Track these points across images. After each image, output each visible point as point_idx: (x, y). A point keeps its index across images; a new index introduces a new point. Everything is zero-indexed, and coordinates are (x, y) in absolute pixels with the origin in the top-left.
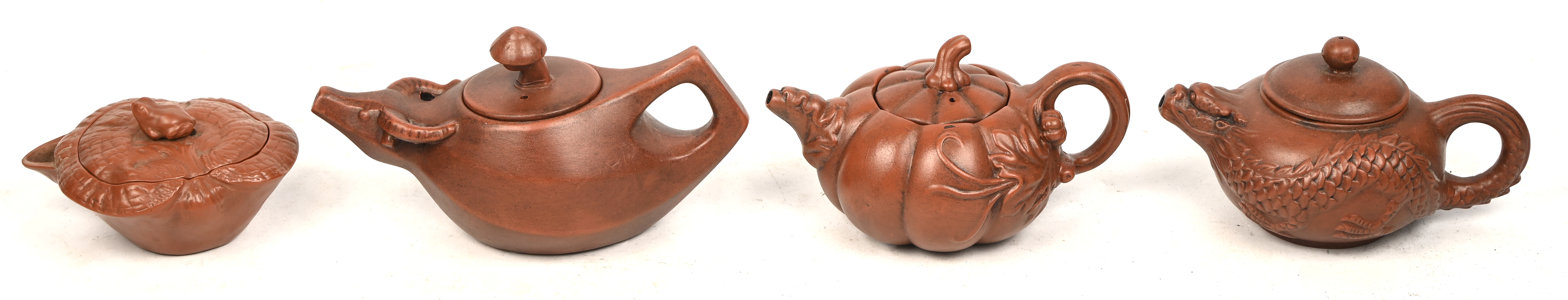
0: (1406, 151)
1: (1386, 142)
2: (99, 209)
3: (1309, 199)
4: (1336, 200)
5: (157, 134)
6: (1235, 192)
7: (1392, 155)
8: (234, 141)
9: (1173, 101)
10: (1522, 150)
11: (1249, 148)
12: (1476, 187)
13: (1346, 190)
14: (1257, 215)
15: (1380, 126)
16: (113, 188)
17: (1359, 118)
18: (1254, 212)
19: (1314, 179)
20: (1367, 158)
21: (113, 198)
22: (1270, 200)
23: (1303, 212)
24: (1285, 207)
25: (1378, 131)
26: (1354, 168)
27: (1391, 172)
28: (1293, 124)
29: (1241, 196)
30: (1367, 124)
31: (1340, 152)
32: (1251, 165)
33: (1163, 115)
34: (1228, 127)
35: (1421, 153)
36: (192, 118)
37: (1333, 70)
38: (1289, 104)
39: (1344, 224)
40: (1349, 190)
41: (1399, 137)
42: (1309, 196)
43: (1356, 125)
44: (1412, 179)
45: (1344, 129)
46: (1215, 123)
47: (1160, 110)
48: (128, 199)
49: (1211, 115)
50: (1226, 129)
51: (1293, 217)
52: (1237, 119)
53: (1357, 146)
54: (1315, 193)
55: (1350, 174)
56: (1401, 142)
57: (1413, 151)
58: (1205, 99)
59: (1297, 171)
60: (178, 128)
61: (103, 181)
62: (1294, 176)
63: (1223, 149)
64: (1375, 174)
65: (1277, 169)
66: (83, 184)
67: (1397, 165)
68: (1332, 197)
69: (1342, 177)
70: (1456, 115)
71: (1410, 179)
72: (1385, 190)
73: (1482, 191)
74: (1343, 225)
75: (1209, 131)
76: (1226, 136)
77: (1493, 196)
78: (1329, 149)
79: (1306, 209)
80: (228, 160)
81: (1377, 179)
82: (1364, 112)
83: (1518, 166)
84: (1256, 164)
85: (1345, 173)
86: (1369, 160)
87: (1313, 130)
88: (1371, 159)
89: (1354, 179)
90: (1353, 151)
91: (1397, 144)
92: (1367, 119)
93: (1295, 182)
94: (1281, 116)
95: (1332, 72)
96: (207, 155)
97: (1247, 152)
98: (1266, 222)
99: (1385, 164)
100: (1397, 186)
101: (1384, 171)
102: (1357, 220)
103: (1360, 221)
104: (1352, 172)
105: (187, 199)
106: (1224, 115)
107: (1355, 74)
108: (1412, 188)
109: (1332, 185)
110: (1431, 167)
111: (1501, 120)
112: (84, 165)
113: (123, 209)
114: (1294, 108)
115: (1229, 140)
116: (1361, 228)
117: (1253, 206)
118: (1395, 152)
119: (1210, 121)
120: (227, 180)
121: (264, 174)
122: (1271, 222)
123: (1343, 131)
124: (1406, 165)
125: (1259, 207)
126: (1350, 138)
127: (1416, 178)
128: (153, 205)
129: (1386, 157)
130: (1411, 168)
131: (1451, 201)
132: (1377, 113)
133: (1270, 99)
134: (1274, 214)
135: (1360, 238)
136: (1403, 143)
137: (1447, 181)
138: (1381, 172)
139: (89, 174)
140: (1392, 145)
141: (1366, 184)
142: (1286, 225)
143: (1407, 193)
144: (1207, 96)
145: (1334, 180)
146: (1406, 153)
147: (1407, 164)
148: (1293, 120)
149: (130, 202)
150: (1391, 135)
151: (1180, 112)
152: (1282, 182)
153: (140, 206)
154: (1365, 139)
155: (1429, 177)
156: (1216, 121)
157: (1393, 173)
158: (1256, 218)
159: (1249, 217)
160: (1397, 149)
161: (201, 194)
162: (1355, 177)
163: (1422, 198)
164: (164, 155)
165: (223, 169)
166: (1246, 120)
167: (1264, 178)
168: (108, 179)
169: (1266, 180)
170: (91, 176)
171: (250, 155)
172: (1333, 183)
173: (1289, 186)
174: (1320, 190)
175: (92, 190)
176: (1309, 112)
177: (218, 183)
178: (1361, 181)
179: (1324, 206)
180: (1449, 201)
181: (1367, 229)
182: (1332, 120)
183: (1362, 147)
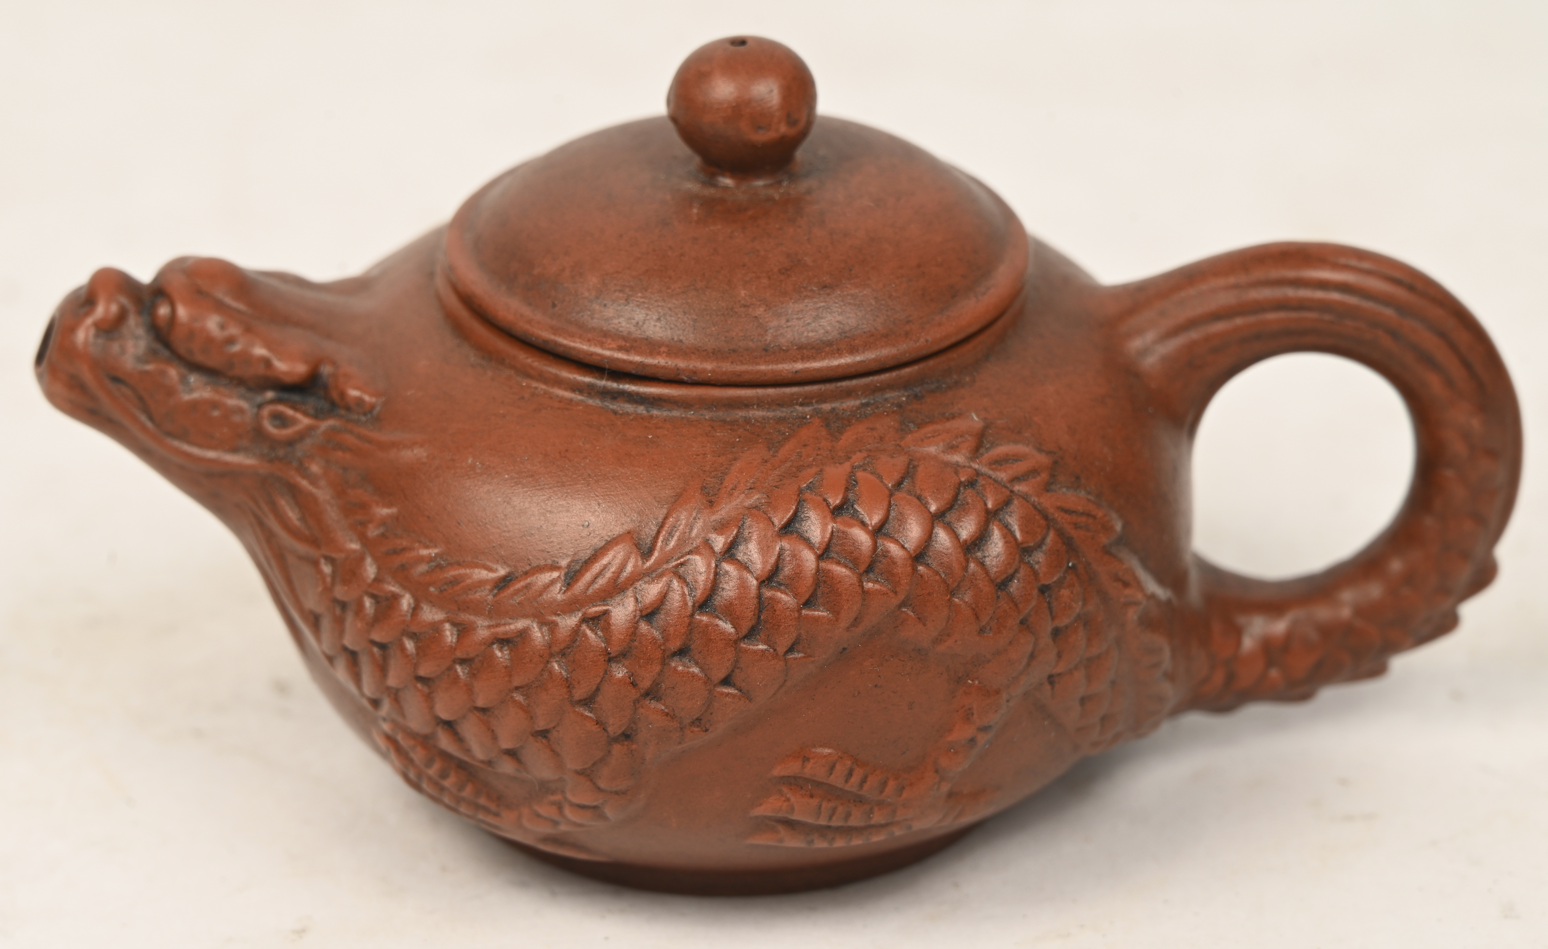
0: (1016, 479)
1: (932, 450)
3: (634, 694)
4: (746, 695)
6: (352, 687)
7: (955, 498)
9: (83, 335)
10: (1492, 454)
11: (390, 505)
12: (1323, 613)
13: (781, 650)
14: (444, 775)
15: (906, 385)
17: (814, 358)
18: (429, 763)
19: (649, 614)
20: (855, 515)
22: (484, 710)
23: (617, 749)
24: (544, 734)
25: (900, 406)
26: (809, 558)
27: (956, 566)
28: (561, 400)
29: (376, 703)
30: (854, 382)
31: (748, 496)
32: (402, 574)
33: (53, 397)
34: (310, 429)
35: (1076, 483)
37: (713, 176)
38: (539, 316)
39: (785, 790)
40: (791, 650)
41: (986, 427)
42: (634, 684)
43: (808, 388)
44: (1044, 590)
45: (760, 403)
46: (258, 417)
47: (40, 377)
49: (240, 382)
50: (301, 436)
51: (580, 773)
52: (343, 395)
53: (814, 470)
54: (657, 668)
55: (790, 585)
56: (993, 445)
57: (1044, 476)
58: (212, 324)
59: (580, 585)
62: (569, 607)
63: (292, 515)
64: (890, 576)
65: (503, 583)
67: (980, 539)
68: (726, 681)
69: (759, 596)
70: (1219, 327)
71: (1035, 592)
72: (937, 641)
73: (1347, 630)
74: (780, 792)
75: (234, 450)
76: (303, 470)
77: (1395, 646)
78: (703, 488)
79: (626, 736)
81: (902, 597)
82: (834, 334)
83: (1479, 519)
84: (423, 568)
85: (769, 579)
86: (863, 524)
87: (638, 417)
88: (874, 519)
89: (808, 604)
90: (800, 492)
91: (976, 452)
92: (846, 360)
93: (576, 632)
94: (512, 367)
95: (710, 180)
97: (383, 522)
98: (482, 801)
99: (929, 538)
100: (984, 620)
101: (927, 565)
102: (838, 767)
103: (850, 774)
104: (798, 574)
106: (288, 379)
107: (803, 186)
108: (1049, 627)
109: (723, 633)
110: (1122, 541)
111: (1394, 334)
114: (555, 330)
115: (313, 480)
116: (859, 800)
117: (425, 741)
118: (971, 483)
119: (241, 411)
122: (499, 799)
123: (759, 413)
124: (1018, 535)
125: (445, 742)
126: (787, 439)
127: (1060, 583)
129: (933, 508)
130: (1039, 546)
131: (1231, 678)
132: (886, 336)
133: (469, 301)
134: (507, 767)
135: (857, 843)
136: (1003, 449)
137: (1210, 599)
138: (915, 570)
140: (958, 458)
141: (856, 621)
142: (560, 807)
143: (1029, 648)
144: (220, 307)
145: (729, 612)
146: (1017, 488)
147: (1021, 531)
148: (558, 382)
150: (953, 417)
151: (116, 379)
152: (524, 634)
154: (848, 438)
155: (1117, 579)
156: (260, 406)
157: (965, 568)
158: (442, 789)
159: (416, 785)
160: (978, 473)
162: (813, 595)
163: (1092, 664)
166: (377, 395)
167: (454, 624)
169: (464, 630)
172: (727, 627)
173: (555, 649)
174: (674, 654)
176: (614, 346)
178: (836, 611)
179: (697, 722)
180: (1219, 678)
181: (881, 804)
182: (704, 371)
183: (837, 472)
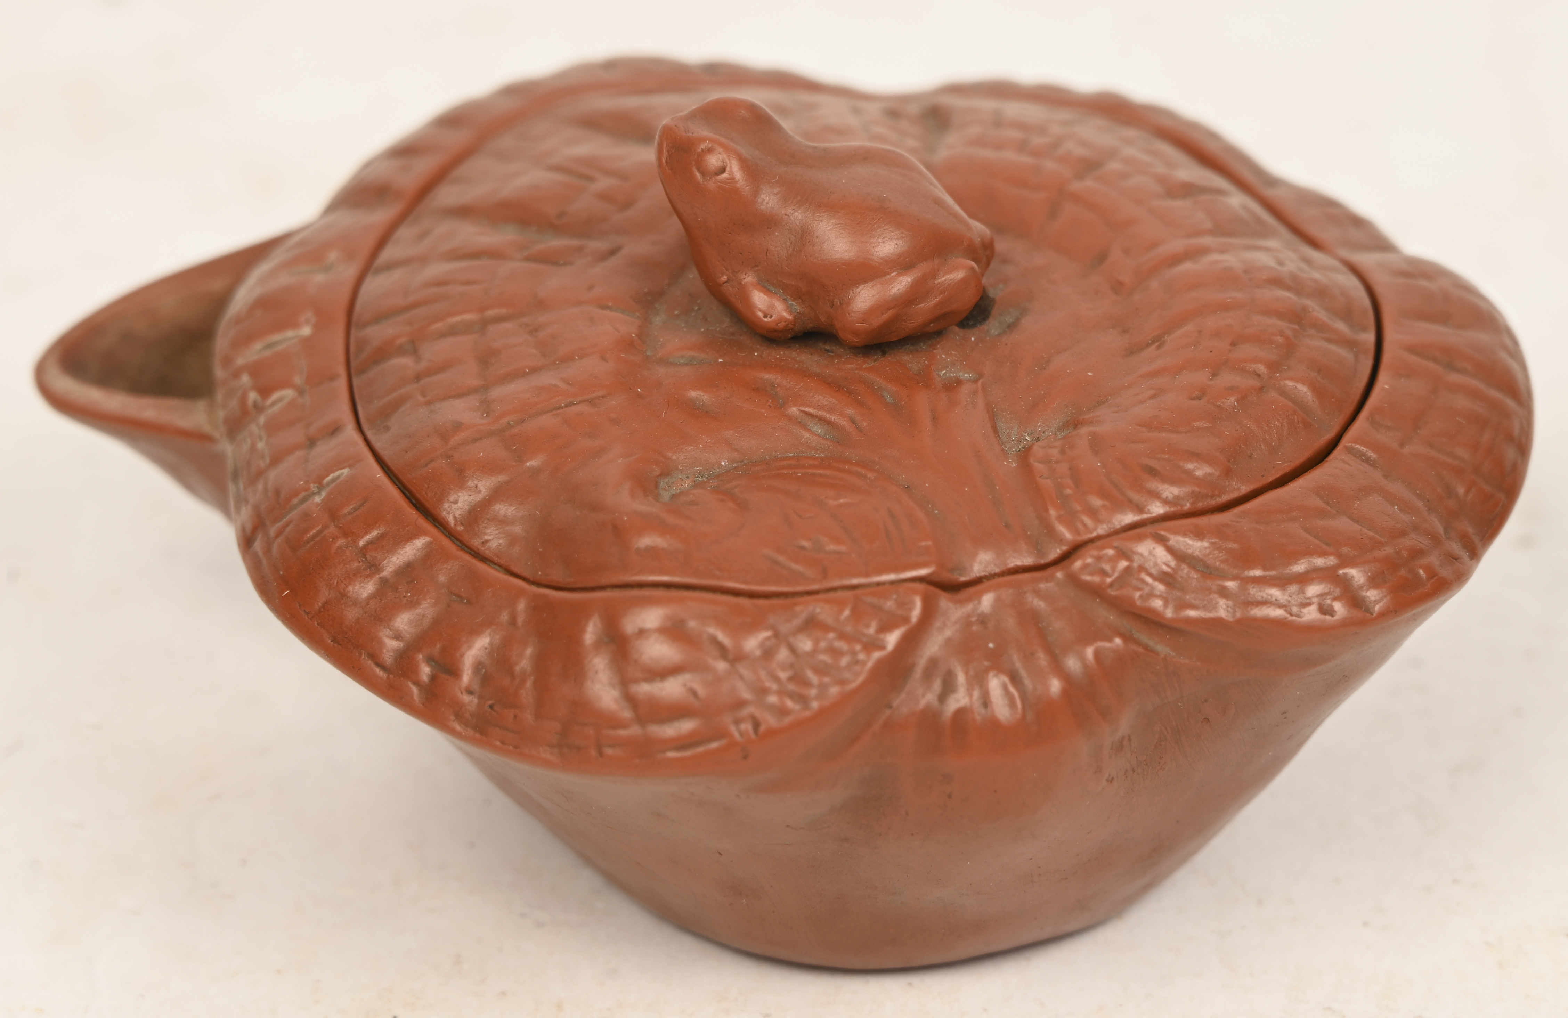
2: (459, 716)
5: (789, 309)
8: (1201, 377)
16: (538, 607)
21: (541, 662)
36: (978, 229)
48: (624, 682)
60: (901, 284)
61: (484, 559)
66: (374, 567)
80: (1170, 491)
96: (1055, 453)
105: (943, 697)
112: (385, 454)
113: (591, 731)
120: (1158, 604)
121: (1356, 575)
128: (756, 725)
139: (412, 513)
149: (631, 700)
153: (687, 726)
161: (1014, 678)
164: (818, 429)
165: (1140, 538)
168: (517, 549)
170: (423, 522)
171: (1284, 466)
175: (427, 609)
177: (1112, 617)
